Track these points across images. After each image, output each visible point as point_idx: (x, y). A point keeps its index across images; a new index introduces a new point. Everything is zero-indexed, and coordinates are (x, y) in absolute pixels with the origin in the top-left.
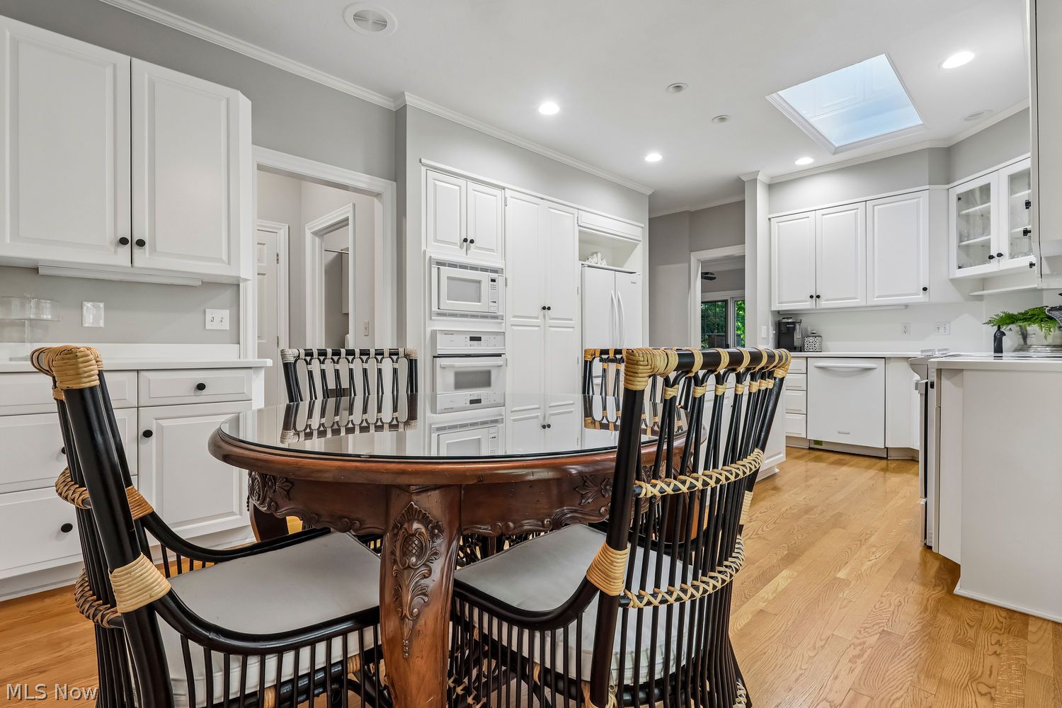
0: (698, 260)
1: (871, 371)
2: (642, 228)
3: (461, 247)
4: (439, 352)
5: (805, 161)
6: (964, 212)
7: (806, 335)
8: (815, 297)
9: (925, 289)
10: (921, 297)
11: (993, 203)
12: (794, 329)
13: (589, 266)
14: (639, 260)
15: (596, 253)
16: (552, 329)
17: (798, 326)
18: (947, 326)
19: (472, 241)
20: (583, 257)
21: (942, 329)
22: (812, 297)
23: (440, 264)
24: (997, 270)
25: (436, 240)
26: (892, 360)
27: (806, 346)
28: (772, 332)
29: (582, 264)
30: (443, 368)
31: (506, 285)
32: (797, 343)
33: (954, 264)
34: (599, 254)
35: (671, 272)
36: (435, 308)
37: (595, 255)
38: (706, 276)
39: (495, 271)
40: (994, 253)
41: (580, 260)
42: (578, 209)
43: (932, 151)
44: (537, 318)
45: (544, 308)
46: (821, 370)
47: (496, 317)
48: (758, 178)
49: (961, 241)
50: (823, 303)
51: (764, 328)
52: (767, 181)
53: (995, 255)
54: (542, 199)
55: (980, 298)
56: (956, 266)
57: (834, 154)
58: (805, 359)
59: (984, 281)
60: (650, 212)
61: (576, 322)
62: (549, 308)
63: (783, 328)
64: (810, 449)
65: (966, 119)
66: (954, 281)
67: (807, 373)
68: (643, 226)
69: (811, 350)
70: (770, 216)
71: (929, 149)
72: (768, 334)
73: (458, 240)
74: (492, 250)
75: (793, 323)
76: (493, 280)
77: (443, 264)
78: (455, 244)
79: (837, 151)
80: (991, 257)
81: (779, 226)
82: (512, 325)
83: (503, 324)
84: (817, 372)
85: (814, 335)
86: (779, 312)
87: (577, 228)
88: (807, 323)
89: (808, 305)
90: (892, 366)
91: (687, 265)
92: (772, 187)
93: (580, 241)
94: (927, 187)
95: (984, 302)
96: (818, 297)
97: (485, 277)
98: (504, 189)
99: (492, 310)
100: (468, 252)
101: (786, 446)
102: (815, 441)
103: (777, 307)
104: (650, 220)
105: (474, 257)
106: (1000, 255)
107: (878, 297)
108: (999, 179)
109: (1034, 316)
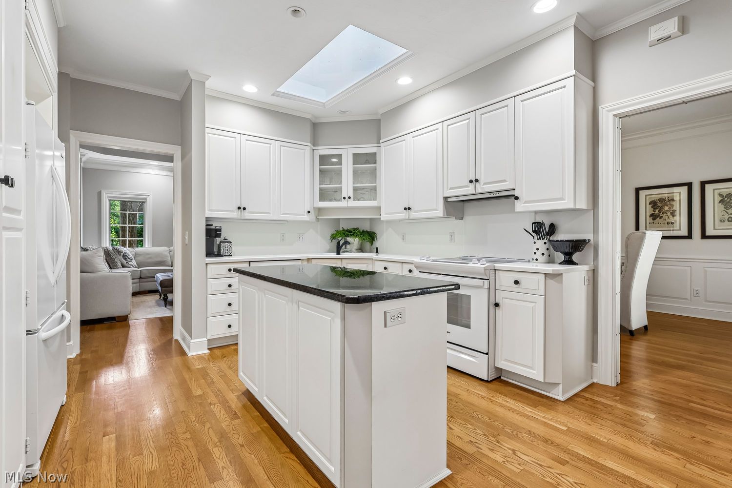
8: (242, 208)
9: (309, 212)
11: (343, 167)
18: (304, 237)
21: (301, 238)
22: (239, 208)
24: (346, 206)
26: (304, 261)
27: (222, 250)
32: (216, 249)
33: (318, 199)
40: (345, 195)
49: (321, 185)
50: (245, 215)
58: (248, 263)
71: (310, 120)
79: (276, 94)
80: (344, 198)
85: (227, 241)
89: (234, 214)
94: (309, 144)
96: (244, 209)
106: (349, 198)
107: (283, 214)
108: (347, 154)
109: (354, 233)
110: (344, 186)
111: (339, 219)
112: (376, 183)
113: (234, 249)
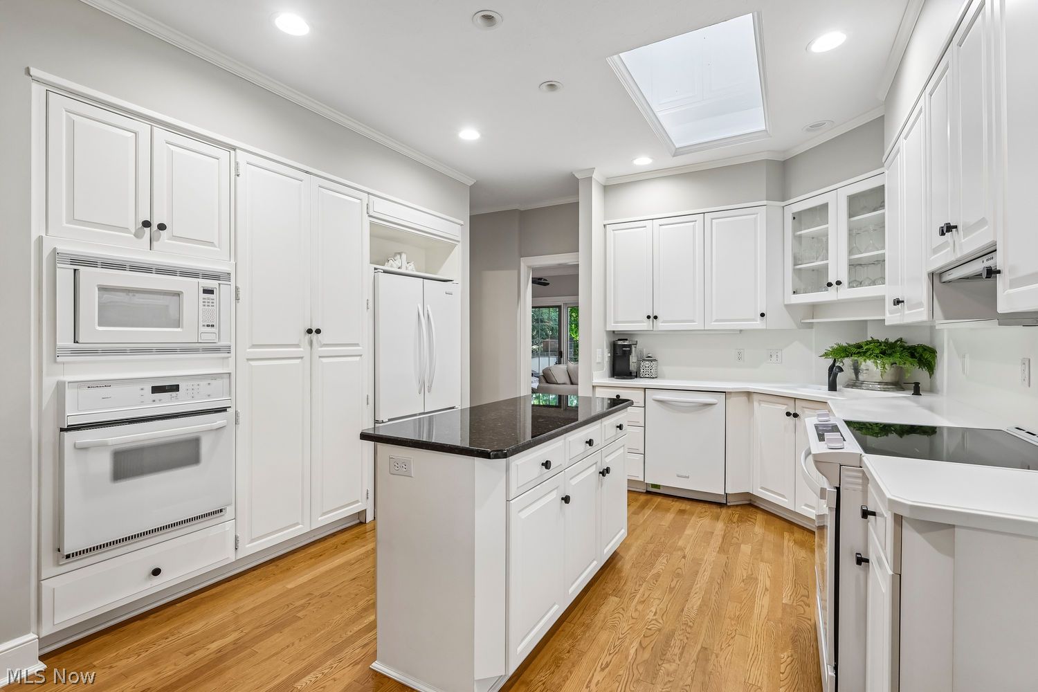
0: (529, 267)
1: (710, 408)
2: (461, 225)
3: (138, 235)
4: (72, 421)
5: (643, 161)
6: (799, 233)
7: (641, 359)
8: (652, 317)
9: (763, 315)
10: (759, 324)
11: (831, 226)
12: (630, 352)
13: (385, 272)
14: (457, 265)
15: (400, 254)
16: (324, 360)
17: (633, 349)
18: (779, 354)
19: (162, 227)
20: (379, 259)
21: (774, 357)
22: (649, 317)
23: (78, 262)
24: (836, 299)
25: (73, 220)
26: (733, 395)
27: (642, 371)
28: (607, 355)
29: (375, 269)
30: (83, 449)
31: (237, 299)
32: (633, 367)
33: (789, 289)
34: (404, 256)
35: (497, 280)
36: (65, 340)
37: (398, 256)
38: (537, 281)
39: (216, 277)
40: (832, 280)
41: (371, 263)
42: (369, 193)
43: (769, 162)
44: (297, 346)
45: (310, 331)
46: (659, 403)
47: (217, 350)
48: (594, 176)
49: (795, 265)
50: (660, 325)
51: (599, 351)
52: (602, 181)
53: (834, 283)
54: (307, 172)
55: (811, 325)
56: (791, 292)
57: (674, 156)
58: (643, 390)
59: (814, 308)
60: (472, 207)
61: (366, 348)
62: (318, 331)
63: (619, 352)
64: (648, 492)
65: (808, 130)
66: (787, 306)
67: (645, 407)
68: (462, 222)
69: (647, 376)
70: (606, 222)
71: (767, 161)
72: (603, 359)
73: (133, 224)
74: (211, 244)
75: (629, 346)
76: (208, 291)
77: (91, 263)
78: (125, 230)
79: (677, 153)
80: (830, 285)
81: (615, 234)
82: (248, 360)
83: (232, 360)
84: (655, 404)
85: (650, 359)
86: (614, 332)
87: (367, 220)
88: (643, 346)
89: (645, 325)
90: (733, 401)
91: (516, 272)
92: (607, 189)
93: (373, 236)
94: (765, 202)
95: (814, 330)
96: (656, 317)
97: (190, 287)
98: (234, 150)
99: (205, 338)
100: (155, 243)
101: (628, 491)
102: (652, 485)
103: (612, 327)
104: (471, 217)
105: (165, 252)
106: (839, 283)
107: (716, 321)
108: (837, 199)
109: (868, 350)
110: (831, 262)
111: (866, 321)
112: (883, 248)
113: (664, 368)
